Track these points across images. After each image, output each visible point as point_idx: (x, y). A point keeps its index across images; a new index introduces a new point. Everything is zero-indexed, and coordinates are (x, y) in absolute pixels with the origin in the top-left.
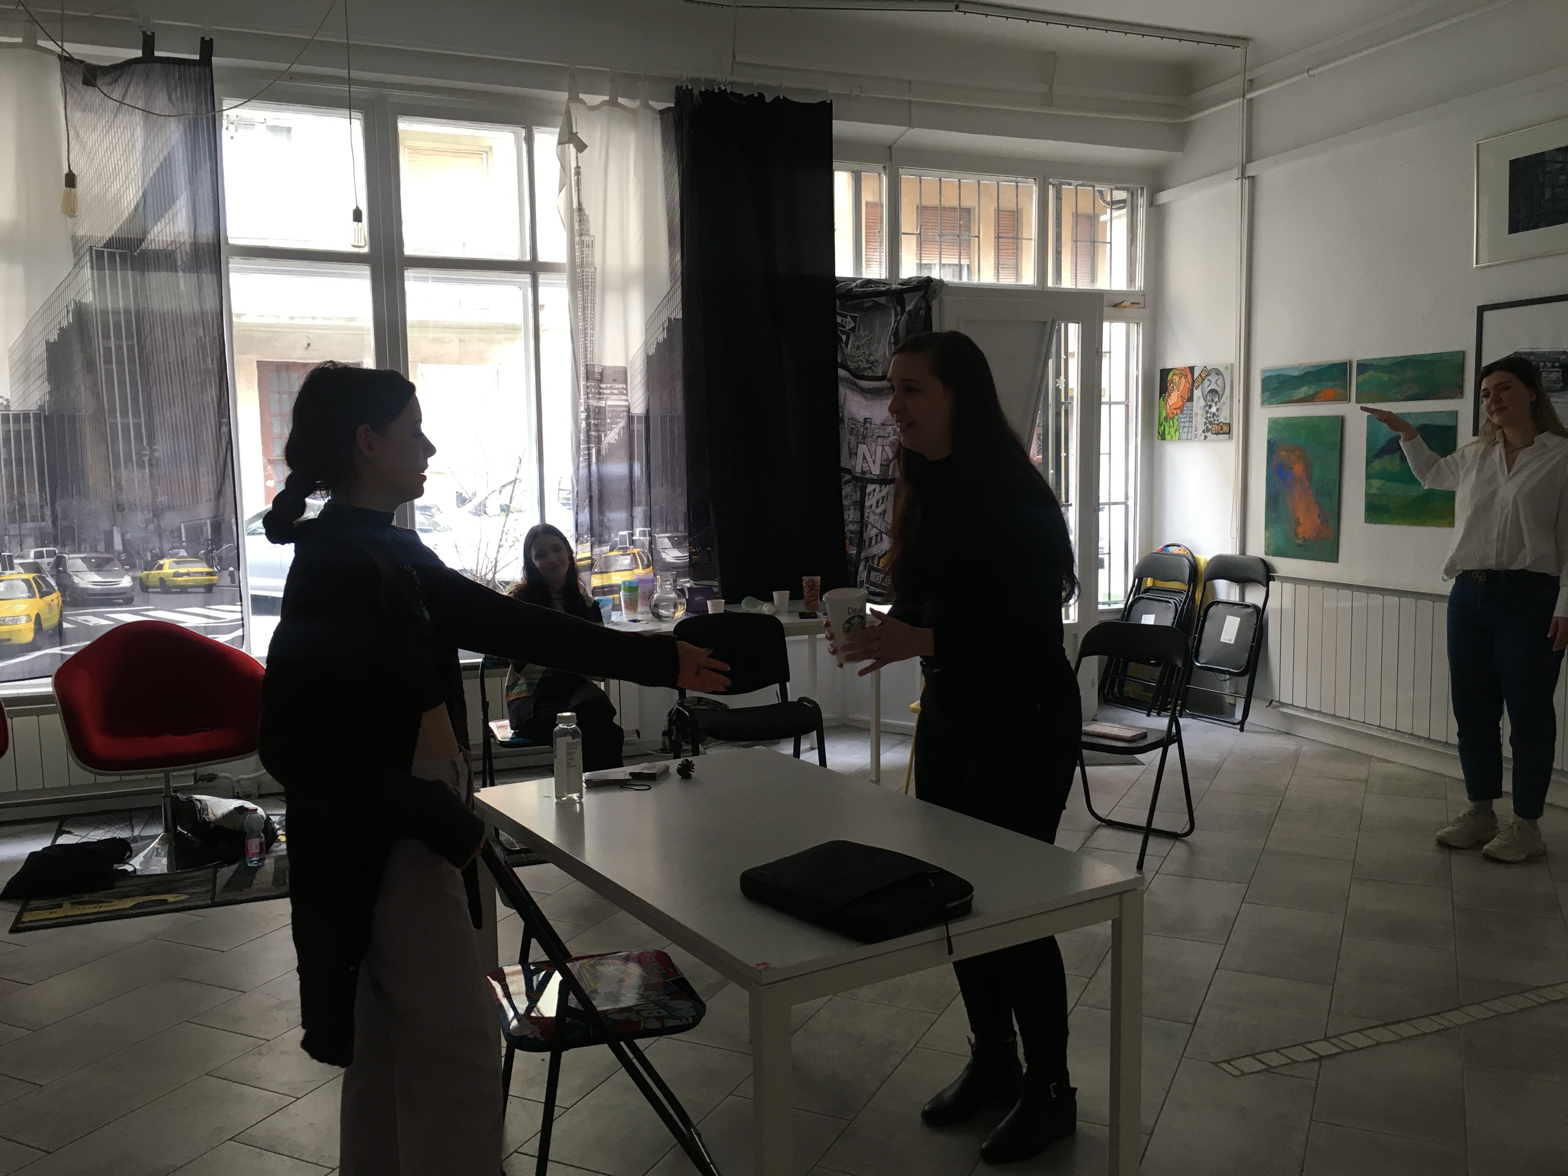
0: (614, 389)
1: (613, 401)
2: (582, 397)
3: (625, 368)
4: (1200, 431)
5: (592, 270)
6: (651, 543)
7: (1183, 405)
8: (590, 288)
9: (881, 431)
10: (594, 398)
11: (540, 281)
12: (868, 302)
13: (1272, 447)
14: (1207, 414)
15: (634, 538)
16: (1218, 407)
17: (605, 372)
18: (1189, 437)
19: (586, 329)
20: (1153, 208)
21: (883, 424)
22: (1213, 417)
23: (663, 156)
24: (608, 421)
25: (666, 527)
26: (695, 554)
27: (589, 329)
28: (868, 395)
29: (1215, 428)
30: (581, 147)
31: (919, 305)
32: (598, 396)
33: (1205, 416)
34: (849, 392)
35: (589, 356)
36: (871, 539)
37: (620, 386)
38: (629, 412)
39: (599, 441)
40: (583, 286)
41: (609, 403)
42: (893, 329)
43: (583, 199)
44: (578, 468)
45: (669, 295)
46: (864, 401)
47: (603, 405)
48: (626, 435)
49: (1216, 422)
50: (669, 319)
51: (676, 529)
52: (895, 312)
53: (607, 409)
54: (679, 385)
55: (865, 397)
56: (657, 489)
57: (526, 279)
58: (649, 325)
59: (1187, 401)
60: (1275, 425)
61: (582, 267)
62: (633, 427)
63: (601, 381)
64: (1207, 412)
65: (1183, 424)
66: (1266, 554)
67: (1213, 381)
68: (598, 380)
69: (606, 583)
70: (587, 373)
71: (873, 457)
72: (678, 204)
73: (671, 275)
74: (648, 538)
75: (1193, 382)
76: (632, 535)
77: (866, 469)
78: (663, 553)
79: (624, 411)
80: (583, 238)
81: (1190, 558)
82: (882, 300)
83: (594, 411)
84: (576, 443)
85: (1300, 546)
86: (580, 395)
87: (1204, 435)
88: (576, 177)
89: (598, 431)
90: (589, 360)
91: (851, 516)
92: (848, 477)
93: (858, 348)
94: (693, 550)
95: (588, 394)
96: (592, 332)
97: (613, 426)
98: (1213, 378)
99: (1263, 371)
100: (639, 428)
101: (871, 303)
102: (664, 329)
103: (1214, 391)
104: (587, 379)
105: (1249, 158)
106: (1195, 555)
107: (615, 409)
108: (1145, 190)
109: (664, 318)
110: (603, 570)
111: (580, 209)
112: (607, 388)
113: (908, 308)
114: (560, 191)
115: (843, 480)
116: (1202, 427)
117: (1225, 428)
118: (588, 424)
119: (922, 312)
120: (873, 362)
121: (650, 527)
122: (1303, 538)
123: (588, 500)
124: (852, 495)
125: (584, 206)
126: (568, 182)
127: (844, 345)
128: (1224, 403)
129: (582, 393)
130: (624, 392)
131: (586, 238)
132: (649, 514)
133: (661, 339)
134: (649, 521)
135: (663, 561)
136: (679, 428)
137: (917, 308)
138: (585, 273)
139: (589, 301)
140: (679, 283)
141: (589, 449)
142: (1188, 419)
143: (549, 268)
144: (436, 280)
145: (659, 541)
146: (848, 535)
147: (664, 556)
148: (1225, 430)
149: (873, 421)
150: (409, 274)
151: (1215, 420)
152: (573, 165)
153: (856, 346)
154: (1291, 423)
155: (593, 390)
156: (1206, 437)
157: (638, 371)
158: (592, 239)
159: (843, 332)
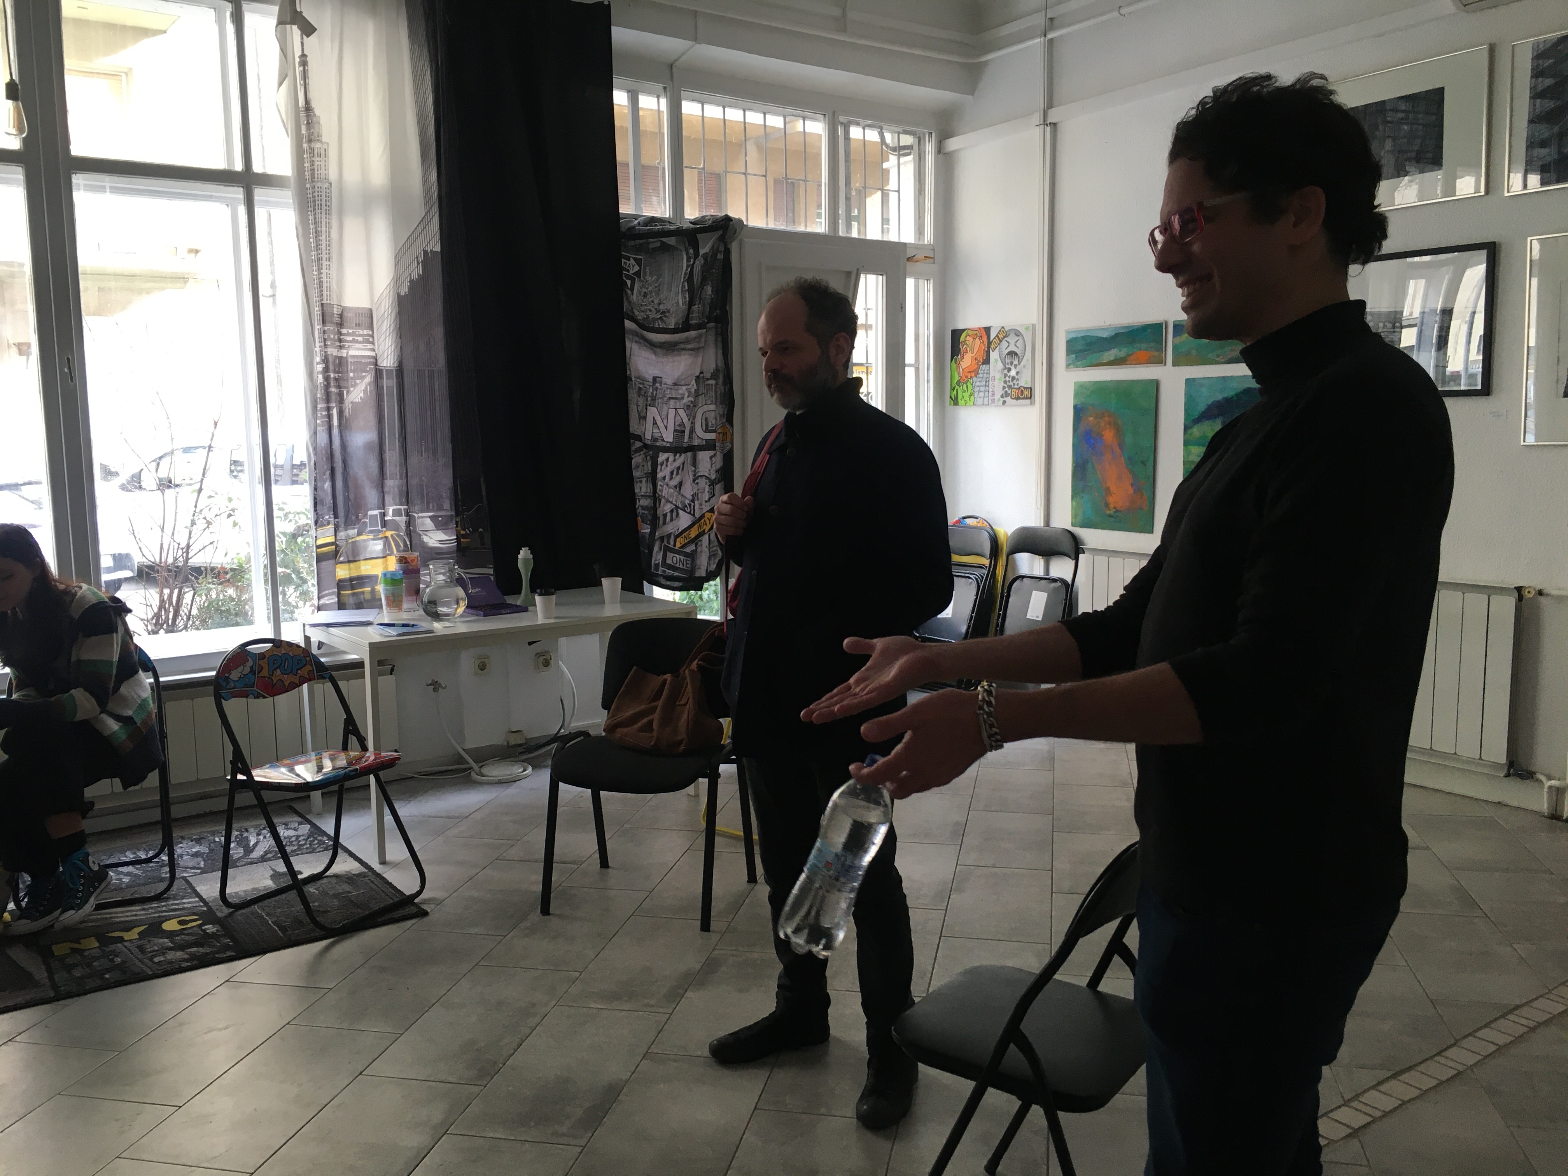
0: (357, 335)
1: (356, 351)
2: (318, 345)
3: (371, 310)
4: (998, 396)
5: (327, 185)
6: (409, 524)
7: (978, 369)
8: (324, 207)
9: (673, 392)
10: (332, 346)
11: (256, 198)
12: (654, 243)
13: (1079, 412)
14: (1005, 377)
15: (386, 519)
16: (1018, 370)
17: (345, 314)
18: (986, 402)
19: (319, 259)
20: (940, 156)
21: (675, 384)
22: (1012, 381)
23: (411, 50)
24: (351, 375)
25: (428, 503)
26: (464, 536)
27: (324, 259)
28: (658, 350)
29: (1015, 393)
30: (308, 29)
31: (715, 247)
32: (338, 344)
33: (1003, 380)
34: (635, 347)
35: (325, 293)
36: (665, 516)
37: (365, 332)
38: (376, 364)
39: (341, 401)
40: (315, 205)
41: (352, 352)
42: (685, 274)
43: (312, 95)
44: (315, 433)
45: (424, 222)
46: (653, 357)
47: (345, 355)
48: (374, 393)
49: (1016, 386)
50: (425, 252)
51: (440, 508)
52: (687, 254)
53: (350, 360)
54: (439, 332)
55: (655, 353)
56: (414, 460)
57: (238, 193)
58: (398, 259)
59: (983, 363)
60: (1081, 390)
61: (313, 182)
62: (383, 383)
63: (341, 325)
64: (1005, 376)
65: (978, 388)
66: (1073, 525)
67: (1012, 342)
68: (337, 324)
69: (354, 574)
70: (323, 315)
71: (665, 421)
72: (432, 112)
73: (425, 197)
74: (404, 518)
75: (989, 343)
76: (383, 515)
77: (657, 435)
78: (424, 537)
79: (370, 363)
80: (313, 145)
81: (990, 531)
82: (671, 241)
83: (334, 362)
84: (312, 402)
85: (1110, 516)
86: (315, 343)
87: (1002, 400)
88: (301, 68)
89: (339, 387)
90: (325, 297)
91: (644, 490)
92: (638, 444)
93: (645, 295)
94: (463, 532)
95: (325, 340)
96: (328, 263)
97: (358, 381)
98: (1012, 339)
99: (1068, 332)
100: (390, 383)
101: (658, 244)
102: (418, 263)
103: (1012, 354)
104: (324, 322)
105: (1050, 104)
106: (994, 527)
107: (359, 360)
108: (933, 135)
109: (418, 251)
110: (351, 559)
111: (308, 108)
112: (348, 334)
113: (702, 252)
114: (280, 84)
115: (633, 448)
116: (1002, 392)
117: (1026, 393)
118: (327, 379)
119: (720, 256)
120: (664, 313)
121: (407, 505)
122: (1115, 508)
123: (328, 473)
124: (643, 466)
125: (314, 104)
126: (290, 74)
127: (629, 292)
128: (1024, 367)
129: (317, 340)
130: (370, 340)
131: (317, 145)
132: (405, 488)
133: (415, 276)
134: (406, 497)
135: (423, 545)
136: (441, 386)
137: (714, 251)
138: (317, 189)
139: (324, 223)
140: (436, 209)
141: (329, 409)
142: (984, 383)
143: (267, 180)
144: (115, 190)
145: (418, 521)
146: (640, 511)
147: (426, 539)
148: (1025, 394)
149: (664, 380)
150: (78, 179)
151: (1014, 384)
152: (298, 53)
153: (642, 294)
154: (1100, 388)
155: (332, 336)
156: (1004, 402)
157: (386, 315)
158: (325, 146)
159: (628, 277)
